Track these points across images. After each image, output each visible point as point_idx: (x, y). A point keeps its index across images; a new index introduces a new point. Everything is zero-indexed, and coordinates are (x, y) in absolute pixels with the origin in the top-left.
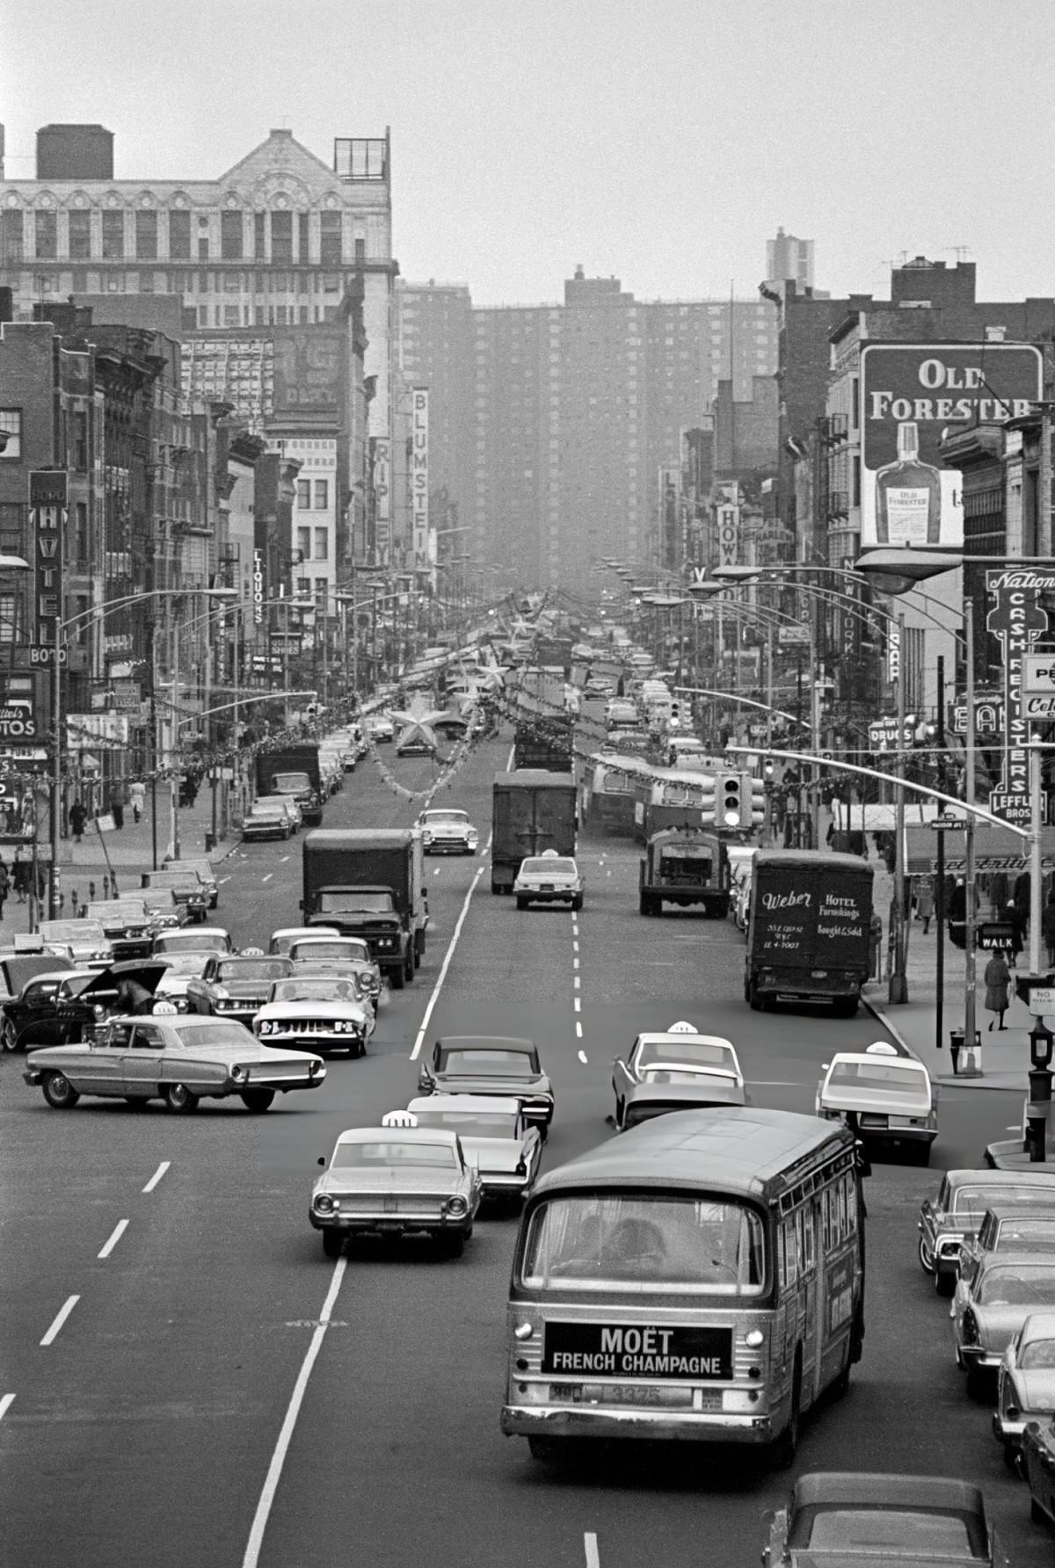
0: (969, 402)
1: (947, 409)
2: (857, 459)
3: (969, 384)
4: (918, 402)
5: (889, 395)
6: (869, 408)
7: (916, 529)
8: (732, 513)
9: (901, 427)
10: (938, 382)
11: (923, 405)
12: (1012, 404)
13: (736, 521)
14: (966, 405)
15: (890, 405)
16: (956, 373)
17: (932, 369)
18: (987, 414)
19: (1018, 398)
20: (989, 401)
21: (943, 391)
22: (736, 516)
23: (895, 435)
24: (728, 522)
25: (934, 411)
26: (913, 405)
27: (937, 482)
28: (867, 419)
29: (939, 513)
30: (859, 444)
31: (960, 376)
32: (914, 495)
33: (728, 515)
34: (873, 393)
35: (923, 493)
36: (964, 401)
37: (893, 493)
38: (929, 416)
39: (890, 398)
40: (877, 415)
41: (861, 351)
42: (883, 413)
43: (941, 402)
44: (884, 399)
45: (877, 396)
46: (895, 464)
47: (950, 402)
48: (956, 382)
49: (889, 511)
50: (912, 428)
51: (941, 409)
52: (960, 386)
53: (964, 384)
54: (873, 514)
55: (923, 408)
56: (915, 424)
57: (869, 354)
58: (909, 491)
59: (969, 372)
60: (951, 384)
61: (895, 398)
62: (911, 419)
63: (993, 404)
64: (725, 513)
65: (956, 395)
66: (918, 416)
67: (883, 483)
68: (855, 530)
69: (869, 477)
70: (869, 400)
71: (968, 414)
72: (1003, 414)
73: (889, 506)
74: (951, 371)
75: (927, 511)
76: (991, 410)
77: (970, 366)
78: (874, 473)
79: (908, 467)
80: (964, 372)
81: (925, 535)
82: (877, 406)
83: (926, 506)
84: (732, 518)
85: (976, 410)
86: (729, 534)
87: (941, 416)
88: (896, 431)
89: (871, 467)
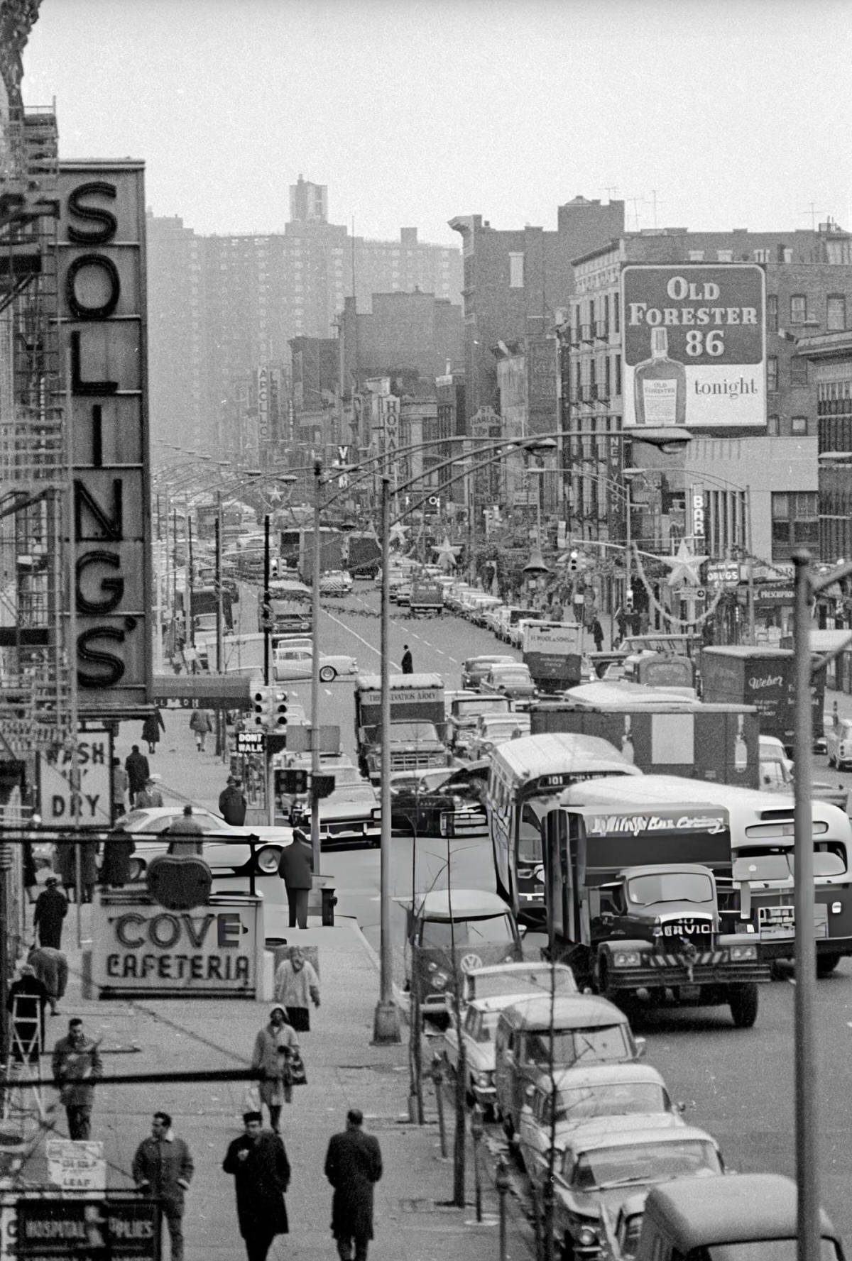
0: (707, 310)
1: (690, 316)
2: (619, 357)
3: (707, 296)
4: (667, 311)
5: (644, 306)
6: (628, 317)
7: (667, 413)
8: (394, 402)
9: (654, 331)
10: (683, 295)
11: (671, 314)
12: (741, 311)
13: (398, 410)
14: (705, 313)
15: (645, 313)
16: (697, 288)
17: (678, 285)
18: (722, 319)
19: (745, 306)
20: (723, 310)
21: (687, 302)
22: (398, 406)
23: (649, 338)
24: (391, 410)
25: (680, 316)
26: (663, 313)
27: (683, 374)
28: (627, 326)
29: (684, 399)
30: (621, 345)
31: (700, 290)
32: (665, 385)
33: (392, 404)
34: (631, 304)
35: (672, 383)
36: (704, 309)
37: (647, 384)
38: (676, 322)
39: (645, 309)
40: (634, 321)
41: (621, 271)
42: (639, 320)
43: (685, 311)
44: (640, 309)
45: (634, 306)
46: (649, 361)
47: (692, 310)
48: (697, 295)
49: (645, 399)
50: (663, 332)
51: (685, 317)
52: (700, 297)
53: (703, 296)
54: (632, 399)
55: (671, 316)
56: (664, 329)
57: (627, 273)
58: (661, 382)
59: (707, 286)
60: (693, 297)
61: (649, 308)
62: (661, 324)
63: (726, 312)
64: (388, 403)
65: (698, 304)
66: (667, 322)
67: (640, 376)
68: (618, 414)
69: (629, 372)
70: (628, 310)
71: (706, 320)
72: (735, 320)
73: (645, 394)
74: (693, 286)
75: (675, 398)
76: (724, 316)
77: (708, 281)
78: (633, 368)
79: (660, 364)
80: (703, 287)
81: (673, 417)
82: (634, 315)
83: (675, 394)
84: (394, 407)
85: (712, 316)
86: (392, 419)
87: (685, 322)
88: (650, 334)
89: (631, 363)
